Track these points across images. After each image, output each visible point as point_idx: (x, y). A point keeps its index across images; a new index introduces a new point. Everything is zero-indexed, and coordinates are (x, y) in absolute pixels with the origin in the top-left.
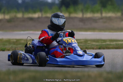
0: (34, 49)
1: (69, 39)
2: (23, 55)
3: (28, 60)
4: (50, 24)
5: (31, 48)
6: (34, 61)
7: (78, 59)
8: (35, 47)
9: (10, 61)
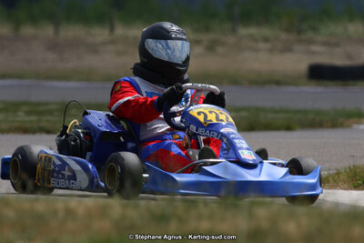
0: (91, 141)
1: (210, 112)
2: (58, 162)
3: (74, 177)
4: (139, 61)
5: (80, 137)
6: (95, 180)
7: (243, 177)
8: (93, 134)
9: (9, 179)
